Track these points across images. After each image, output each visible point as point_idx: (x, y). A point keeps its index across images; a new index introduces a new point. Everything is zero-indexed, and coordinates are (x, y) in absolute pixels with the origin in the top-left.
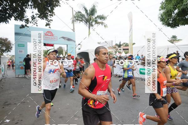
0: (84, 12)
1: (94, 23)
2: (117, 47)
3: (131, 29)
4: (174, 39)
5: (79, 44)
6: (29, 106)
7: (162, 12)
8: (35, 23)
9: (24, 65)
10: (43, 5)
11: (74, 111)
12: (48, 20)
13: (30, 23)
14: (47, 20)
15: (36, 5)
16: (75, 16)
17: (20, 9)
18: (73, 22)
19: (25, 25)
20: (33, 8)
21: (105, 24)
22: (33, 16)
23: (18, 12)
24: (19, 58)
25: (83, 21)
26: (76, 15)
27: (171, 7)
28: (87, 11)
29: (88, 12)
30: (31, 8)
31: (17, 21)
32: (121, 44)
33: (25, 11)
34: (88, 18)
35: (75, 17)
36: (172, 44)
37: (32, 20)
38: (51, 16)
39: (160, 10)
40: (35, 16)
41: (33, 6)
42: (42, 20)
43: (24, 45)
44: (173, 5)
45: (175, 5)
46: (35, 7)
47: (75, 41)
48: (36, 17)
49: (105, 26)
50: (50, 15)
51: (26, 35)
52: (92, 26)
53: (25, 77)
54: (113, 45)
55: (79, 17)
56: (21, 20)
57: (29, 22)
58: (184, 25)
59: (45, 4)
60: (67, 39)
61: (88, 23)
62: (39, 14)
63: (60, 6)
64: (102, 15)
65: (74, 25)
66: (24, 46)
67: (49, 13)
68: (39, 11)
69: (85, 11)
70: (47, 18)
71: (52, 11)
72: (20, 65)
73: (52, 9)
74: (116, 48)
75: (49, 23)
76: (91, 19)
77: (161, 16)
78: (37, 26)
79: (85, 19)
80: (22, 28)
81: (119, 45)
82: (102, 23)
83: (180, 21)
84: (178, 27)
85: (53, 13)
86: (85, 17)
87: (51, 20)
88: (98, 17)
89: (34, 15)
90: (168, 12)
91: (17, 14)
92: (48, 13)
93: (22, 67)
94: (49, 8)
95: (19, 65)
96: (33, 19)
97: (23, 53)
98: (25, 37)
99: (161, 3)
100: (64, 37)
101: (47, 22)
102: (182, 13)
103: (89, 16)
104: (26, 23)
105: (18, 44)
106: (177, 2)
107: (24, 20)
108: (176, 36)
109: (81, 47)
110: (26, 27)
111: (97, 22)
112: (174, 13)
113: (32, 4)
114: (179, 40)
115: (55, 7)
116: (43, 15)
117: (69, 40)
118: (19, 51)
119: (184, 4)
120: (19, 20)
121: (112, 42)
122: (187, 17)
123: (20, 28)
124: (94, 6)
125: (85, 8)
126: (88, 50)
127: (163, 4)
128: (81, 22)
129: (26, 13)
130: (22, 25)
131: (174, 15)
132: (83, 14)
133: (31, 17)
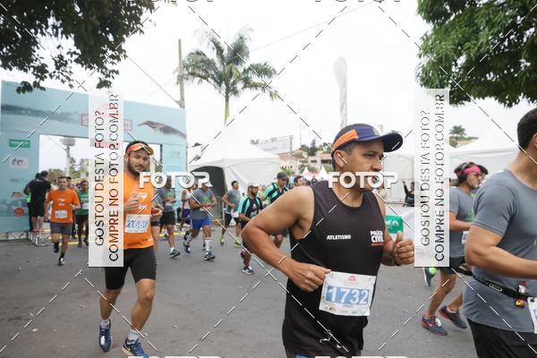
0: (211, 55)
1: (240, 85)
2: (305, 155)
3: (344, 104)
4: (459, 136)
5: (197, 145)
6: (35, 330)
7: (425, 60)
8: (64, 79)
9: (28, 204)
10: (90, 28)
11: (175, 341)
12: (104, 70)
13: (48, 77)
14: (102, 72)
15: (69, 26)
16: (187, 62)
17: (20, 36)
18: (181, 79)
19: (35, 83)
20: (60, 35)
21: (272, 90)
22: (61, 57)
23: (15, 43)
24: (13, 180)
25: (209, 79)
26: (188, 60)
27: (449, 47)
28: (222, 51)
29: (225, 53)
30: (56, 35)
31: (11, 69)
32: (317, 145)
33: (35, 43)
34: (224, 70)
35: (187, 67)
36: (453, 148)
37: (58, 68)
38: (115, 61)
39: (420, 57)
40: (67, 57)
41: (60, 30)
42: (89, 69)
43: (29, 142)
44: (455, 44)
45: (459, 44)
46: (66, 33)
47: (184, 136)
48: (69, 62)
49: (271, 95)
50: (112, 57)
51: (37, 113)
52: (236, 92)
53: (27, 239)
54: (293, 150)
55: (197, 67)
56: (22, 67)
57: (47, 75)
59: (98, 23)
60: (161, 129)
61: (224, 85)
62: (79, 51)
63: (141, 31)
64: (263, 64)
65: (182, 90)
66: (28, 146)
67: (110, 52)
68: (77, 44)
69: (216, 50)
70: (101, 66)
71: (116, 46)
72: (15, 203)
73: (119, 40)
74: (303, 157)
75: (108, 79)
76: (231, 73)
77: (423, 70)
78: (71, 86)
79: (217, 73)
80: (24, 92)
81: (311, 149)
82: (264, 87)
83: (473, 86)
84: (466, 103)
85: (121, 50)
86: (217, 69)
87: (113, 71)
88: (252, 68)
89: (64, 54)
90: (440, 61)
91: (10, 50)
92: (105, 52)
93: (19, 209)
94: (111, 38)
95: (11, 204)
96: (60, 66)
97: (25, 166)
98: (33, 119)
99: (422, 38)
100: (152, 123)
101: (103, 77)
102: (478, 66)
103: (228, 64)
104: (37, 76)
105: (10, 140)
106: (463, 36)
107: (32, 69)
108: (463, 127)
109: (203, 153)
110: (36, 90)
111: (248, 83)
112: (456, 65)
113: (58, 24)
114: (470, 139)
115: (127, 35)
116: (91, 54)
117: (167, 130)
118: (12, 159)
119: (481, 41)
120: (14, 69)
121: (291, 139)
122: (490, 76)
123: (19, 90)
124: (241, 38)
125: (214, 43)
126: (222, 161)
127: (428, 39)
128: (204, 81)
129: (38, 48)
130: (24, 83)
131: (457, 70)
132: (208, 60)
133: (53, 62)
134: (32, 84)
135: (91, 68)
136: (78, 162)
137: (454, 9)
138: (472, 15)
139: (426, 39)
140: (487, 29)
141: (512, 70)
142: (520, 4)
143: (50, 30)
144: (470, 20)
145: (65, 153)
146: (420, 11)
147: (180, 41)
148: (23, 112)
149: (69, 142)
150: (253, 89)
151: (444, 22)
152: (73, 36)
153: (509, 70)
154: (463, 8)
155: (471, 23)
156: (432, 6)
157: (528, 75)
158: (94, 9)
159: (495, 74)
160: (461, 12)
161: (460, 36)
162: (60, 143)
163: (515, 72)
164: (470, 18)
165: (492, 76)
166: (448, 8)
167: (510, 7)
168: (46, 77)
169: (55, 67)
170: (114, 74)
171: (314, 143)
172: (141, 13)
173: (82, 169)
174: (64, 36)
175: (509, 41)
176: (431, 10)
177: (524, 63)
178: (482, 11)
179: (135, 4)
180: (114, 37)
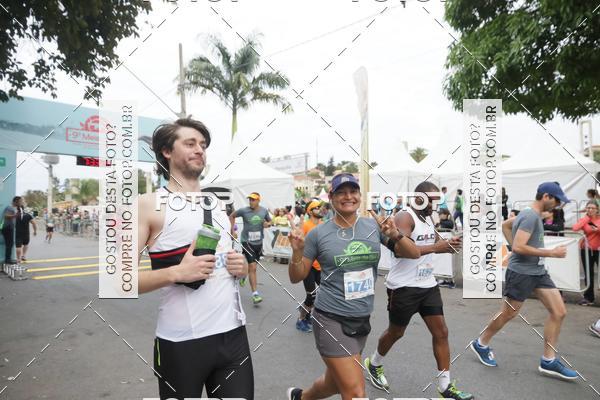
0: (217, 62)
1: (249, 97)
2: (322, 174)
3: (365, 118)
6: (11, 378)
7: (453, 71)
8: (46, 87)
10: (76, 29)
12: (93, 78)
13: (27, 85)
14: (90, 80)
15: (52, 26)
16: (189, 70)
18: (181, 89)
19: (11, 91)
20: (41, 37)
21: (285, 102)
22: (42, 62)
25: (215, 89)
26: (190, 67)
27: (479, 58)
28: (229, 58)
29: (232, 60)
30: (37, 36)
32: (335, 164)
33: (12, 46)
34: (231, 79)
35: (188, 75)
37: (38, 74)
38: (106, 68)
39: (448, 67)
40: (49, 62)
41: (41, 32)
42: (75, 77)
43: (4, 159)
44: (485, 55)
45: (490, 55)
46: (48, 35)
48: (51, 68)
49: (284, 108)
50: (102, 63)
51: (14, 126)
52: (244, 104)
53: (3, 272)
54: (309, 169)
55: (200, 75)
57: (26, 82)
58: (515, 113)
59: (85, 24)
61: (230, 96)
62: (63, 56)
63: (136, 34)
64: (274, 73)
65: (183, 101)
66: (3, 164)
67: (100, 57)
68: (61, 48)
69: (221, 57)
70: (89, 73)
71: (108, 49)
73: (110, 45)
74: (320, 177)
75: (97, 88)
76: (239, 83)
77: (451, 83)
78: (54, 96)
79: (223, 83)
81: (329, 168)
82: (276, 98)
85: (113, 56)
86: (222, 77)
87: (103, 79)
88: (262, 77)
89: (46, 58)
90: (469, 72)
92: (94, 57)
94: (101, 41)
96: (41, 73)
98: (9, 133)
99: (450, 47)
100: (149, 138)
101: (91, 85)
102: (510, 77)
103: (236, 72)
104: (14, 84)
106: (493, 46)
107: (7, 76)
110: (12, 100)
111: (258, 94)
112: (486, 77)
113: (39, 24)
115: (120, 38)
116: (77, 60)
119: (512, 51)
121: (306, 157)
122: (522, 90)
124: (250, 43)
125: (220, 49)
126: (228, 182)
127: (456, 48)
128: (207, 90)
129: (15, 51)
131: (488, 83)
132: (213, 67)
133: (33, 68)
134: (7, 92)
135: (78, 75)
136: (62, 183)
137: (484, 16)
138: (503, 23)
139: (454, 48)
140: (519, 38)
141: (546, 83)
142: (553, 12)
143: (29, 31)
144: (501, 29)
145: (47, 172)
146: (448, 17)
147: (180, 46)
149: (52, 160)
150: (264, 101)
151: (473, 30)
152: (56, 38)
153: (542, 83)
154: (493, 15)
155: (502, 31)
156: (460, 12)
157: (563, 89)
158: (81, 8)
159: (528, 88)
160: (491, 19)
161: (490, 45)
162: (42, 161)
163: (549, 85)
164: (501, 25)
165: (524, 88)
166: (477, 14)
167: (543, 15)
168: (24, 85)
169: (34, 73)
170: (105, 83)
171: (332, 161)
172: (136, 14)
173: (68, 191)
174: (46, 38)
175: (543, 51)
176: (459, 17)
177: (559, 76)
178: (515, 19)
179: (128, 3)
180: (105, 40)
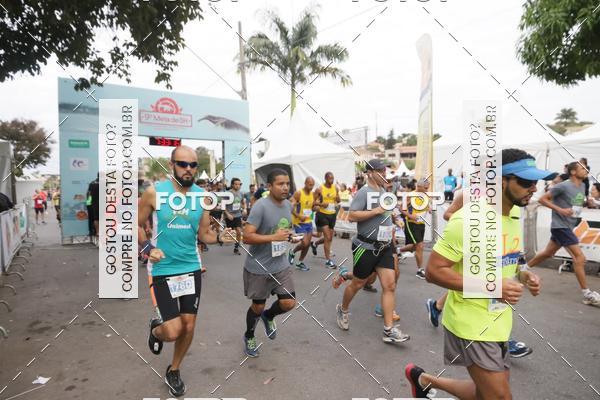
0: (275, 37)
1: (307, 71)
2: (382, 148)
3: (427, 89)
4: (568, 121)
5: (261, 140)
6: (108, 336)
7: (529, 32)
8: (122, 73)
9: (88, 207)
10: (147, 16)
12: (162, 62)
13: (105, 72)
14: (160, 64)
15: (126, 15)
16: (249, 47)
17: (74, 29)
18: (242, 67)
19: (92, 79)
20: (114, 25)
21: (344, 75)
22: (117, 50)
23: (69, 36)
24: (74, 182)
25: (273, 66)
26: (250, 44)
27: (559, 15)
28: (286, 33)
29: (290, 34)
30: (111, 25)
31: (67, 65)
32: (395, 137)
33: (90, 35)
34: (289, 54)
35: (247, 53)
36: (560, 136)
37: (114, 62)
38: (174, 51)
39: (522, 28)
40: (123, 50)
41: (115, 20)
42: (146, 61)
43: (88, 141)
44: (566, 12)
45: (572, 11)
46: (121, 22)
47: (247, 131)
48: (125, 55)
49: (343, 81)
50: (170, 46)
52: (302, 79)
54: (368, 142)
55: (259, 52)
56: (78, 63)
57: (104, 69)
59: (155, 11)
60: (222, 124)
61: (289, 72)
62: (136, 43)
63: (201, 17)
64: (333, 45)
65: (243, 78)
66: (87, 146)
67: (168, 42)
68: (134, 35)
69: (279, 32)
70: (159, 57)
71: (175, 34)
72: (77, 206)
73: (177, 28)
74: (379, 151)
75: (166, 72)
76: (297, 58)
77: (525, 45)
78: (128, 81)
79: (281, 58)
80: (82, 89)
81: (389, 140)
82: (334, 72)
83: (589, 61)
84: (580, 82)
85: (179, 39)
86: (281, 53)
87: (171, 63)
88: (320, 50)
89: (120, 46)
90: (548, 32)
91: (66, 44)
92: (162, 41)
93: (81, 212)
94: (168, 26)
95: (74, 207)
96: (117, 60)
97: (85, 168)
99: (526, 5)
100: (214, 118)
101: (161, 69)
102: (596, 35)
103: (294, 46)
104: (94, 72)
105: (70, 141)
107: (88, 64)
108: (573, 111)
109: (267, 149)
110: (93, 86)
111: (316, 69)
112: (568, 36)
113: (113, 13)
114: (582, 124)
115: (186, 22)
116: (148, 48)
117: (229, 125)
118: (72, 160)
120: (71, 64)
121: (366, 130)
123: (77, 87)
124: (308, 16)
125: (278, 24)
126: (290, 157)
127: (532, 6)
128: (266, 67)
129: (93, 41)
130: (82, 80)
131: (569, 43)
132: (272, 43)
133: (110, 55)
134: (89, 80)
135: (148, 60)
139: (530, 6)
143: (104, 21)
147: (240, 24)
148: (81, 110)
150: (323, 75)
152: (129, 26)
168: (103, 72)
169: (111, 61)
170: (173, 66)
171: (392, 133)
174: (119, 26)
180: (172, 24)
